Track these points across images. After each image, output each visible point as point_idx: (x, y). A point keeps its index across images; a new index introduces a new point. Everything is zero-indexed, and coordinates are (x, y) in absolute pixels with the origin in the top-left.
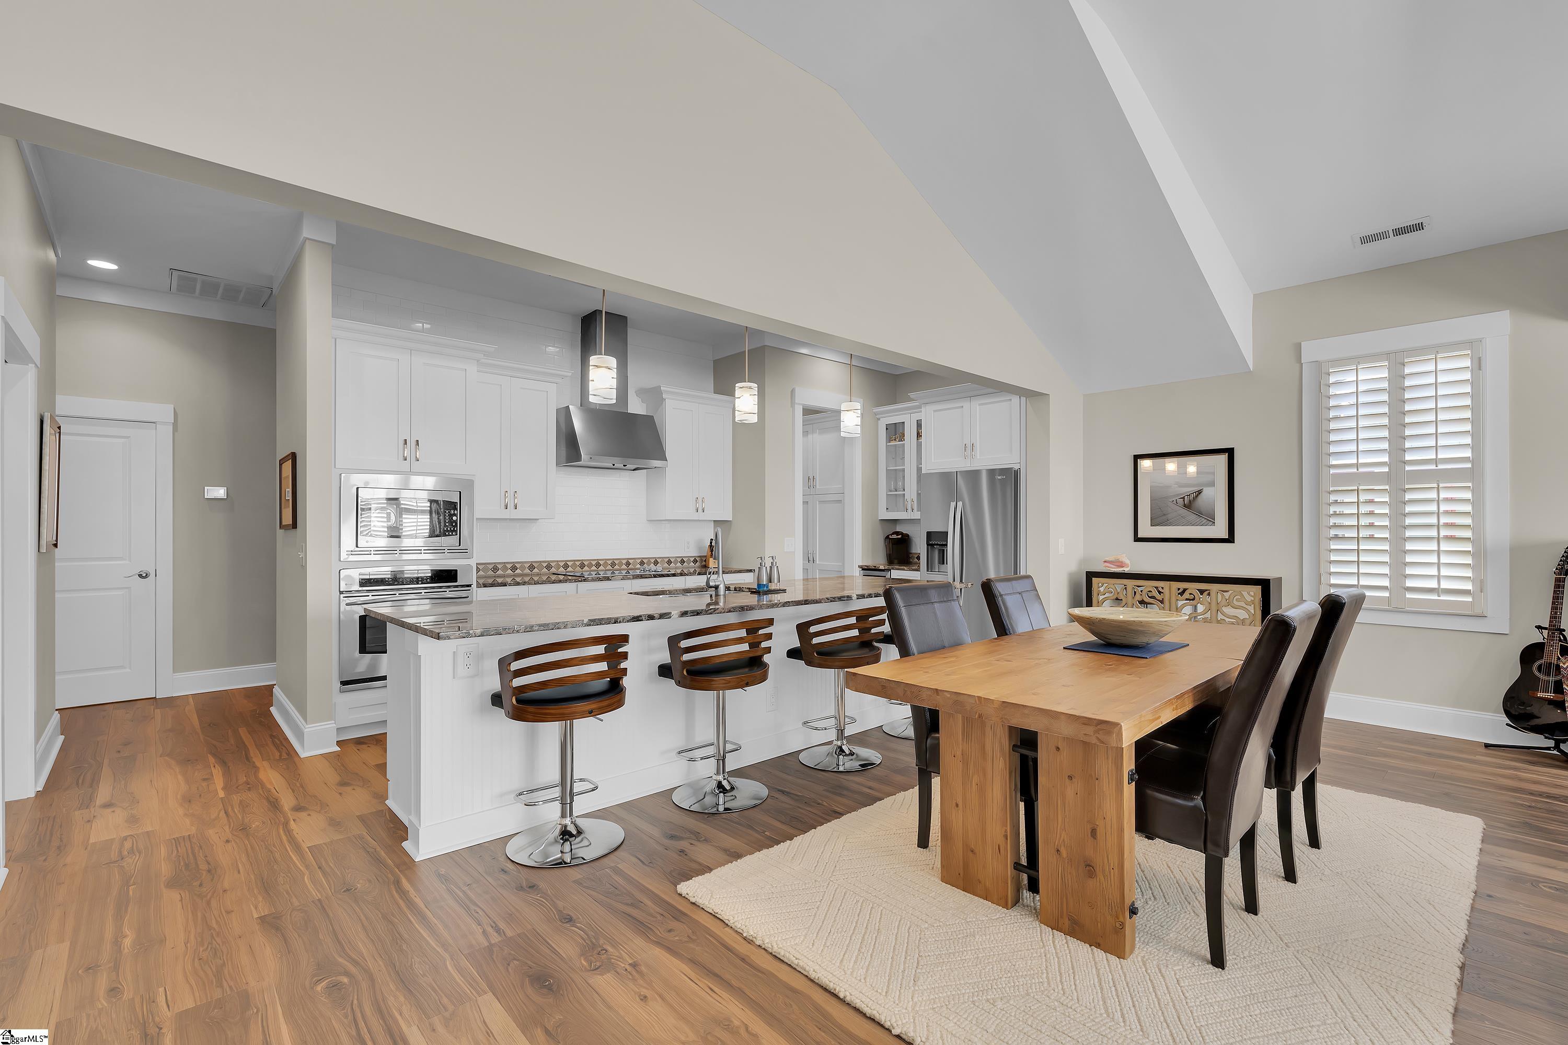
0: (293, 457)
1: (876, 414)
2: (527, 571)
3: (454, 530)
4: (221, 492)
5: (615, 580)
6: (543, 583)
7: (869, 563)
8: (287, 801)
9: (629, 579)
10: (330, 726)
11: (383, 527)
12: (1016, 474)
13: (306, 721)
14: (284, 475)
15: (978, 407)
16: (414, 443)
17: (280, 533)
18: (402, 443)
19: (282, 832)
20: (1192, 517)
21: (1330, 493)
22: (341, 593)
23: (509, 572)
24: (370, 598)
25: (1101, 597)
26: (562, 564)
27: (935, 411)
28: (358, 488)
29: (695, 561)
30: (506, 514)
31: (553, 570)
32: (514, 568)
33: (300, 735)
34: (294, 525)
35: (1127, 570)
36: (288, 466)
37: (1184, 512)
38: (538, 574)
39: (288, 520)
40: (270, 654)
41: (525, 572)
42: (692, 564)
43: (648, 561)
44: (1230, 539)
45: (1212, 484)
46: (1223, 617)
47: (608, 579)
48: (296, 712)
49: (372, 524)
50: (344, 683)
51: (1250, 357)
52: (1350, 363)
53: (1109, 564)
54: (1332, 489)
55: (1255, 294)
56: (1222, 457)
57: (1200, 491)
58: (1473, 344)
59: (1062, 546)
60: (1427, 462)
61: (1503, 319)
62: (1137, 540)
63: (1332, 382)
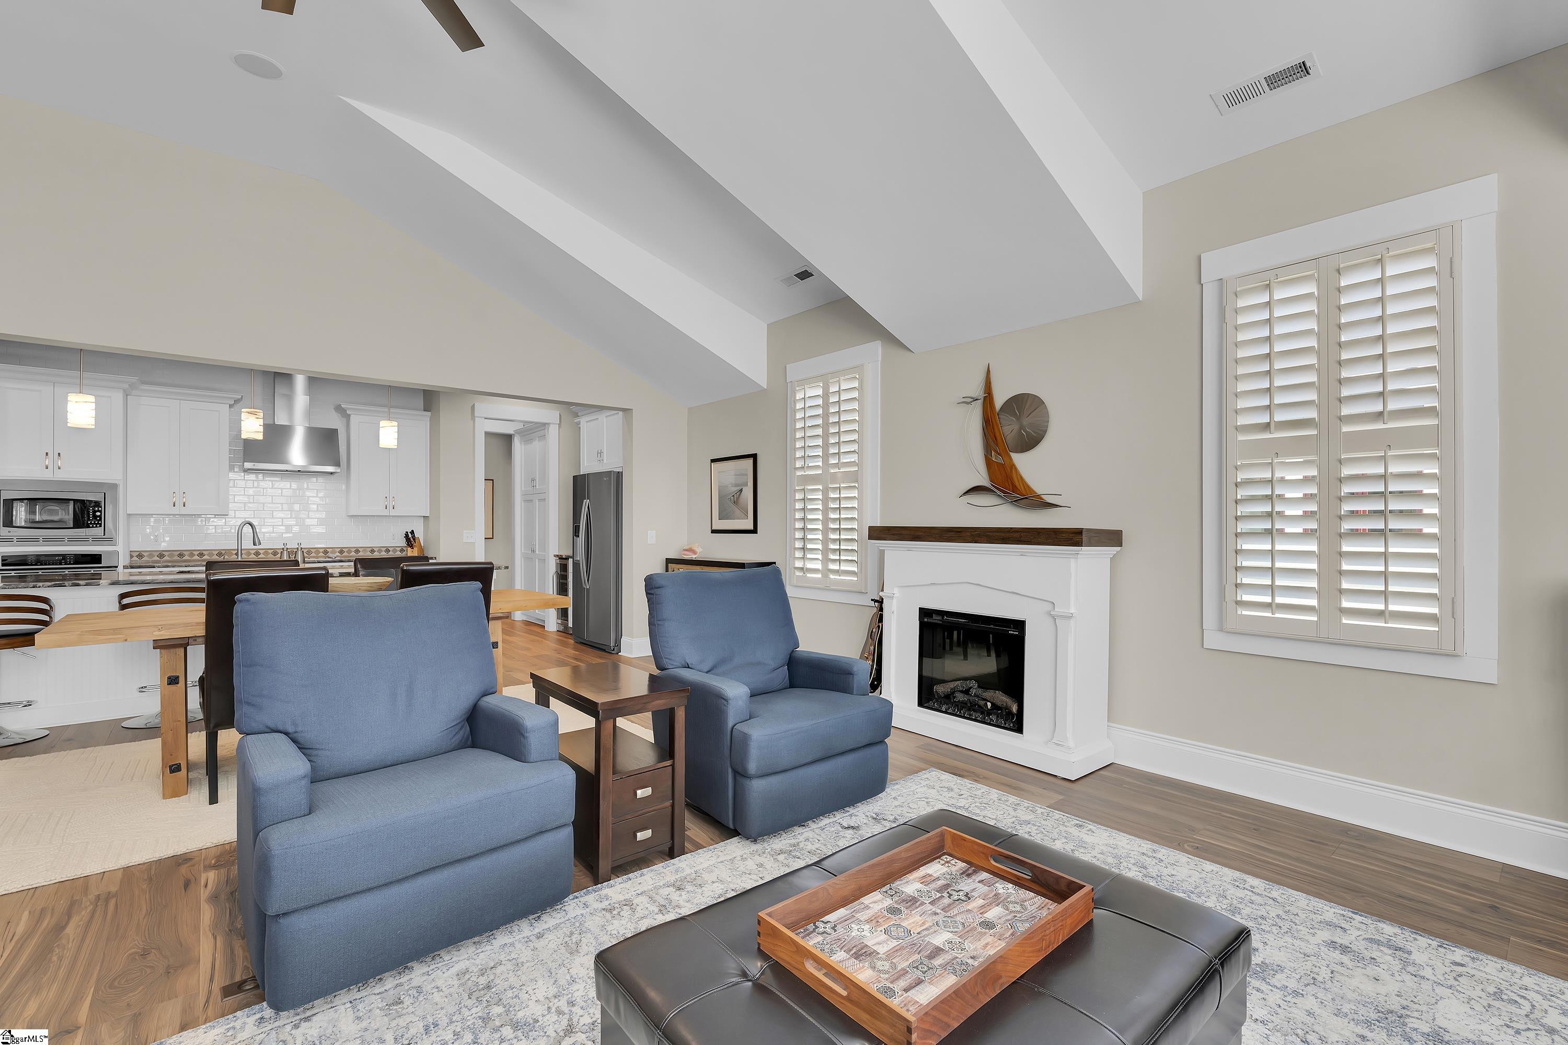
3: (98, 523)
12: (619, 475)
15: (605, 419)
18: (45, 455)
20: (738, 511)
21: (796, 491)
27: (587, 422)
29: (394, 551)
30: (175, 510)
35: (697, 557)
37: (734, 507)
44: (754, 531)
45: (746, 485)
51: (760, 377)
52: (804, 382)
53: (686, 552)
54: (797, 488)
55: (768, 325)
56: (751, 461)
57: (741, 490)
58: (858, 368)
59: (652, 537)
60: (836, 465)
61: (876, 348)
62: (713, 531)
63: (797, 398)
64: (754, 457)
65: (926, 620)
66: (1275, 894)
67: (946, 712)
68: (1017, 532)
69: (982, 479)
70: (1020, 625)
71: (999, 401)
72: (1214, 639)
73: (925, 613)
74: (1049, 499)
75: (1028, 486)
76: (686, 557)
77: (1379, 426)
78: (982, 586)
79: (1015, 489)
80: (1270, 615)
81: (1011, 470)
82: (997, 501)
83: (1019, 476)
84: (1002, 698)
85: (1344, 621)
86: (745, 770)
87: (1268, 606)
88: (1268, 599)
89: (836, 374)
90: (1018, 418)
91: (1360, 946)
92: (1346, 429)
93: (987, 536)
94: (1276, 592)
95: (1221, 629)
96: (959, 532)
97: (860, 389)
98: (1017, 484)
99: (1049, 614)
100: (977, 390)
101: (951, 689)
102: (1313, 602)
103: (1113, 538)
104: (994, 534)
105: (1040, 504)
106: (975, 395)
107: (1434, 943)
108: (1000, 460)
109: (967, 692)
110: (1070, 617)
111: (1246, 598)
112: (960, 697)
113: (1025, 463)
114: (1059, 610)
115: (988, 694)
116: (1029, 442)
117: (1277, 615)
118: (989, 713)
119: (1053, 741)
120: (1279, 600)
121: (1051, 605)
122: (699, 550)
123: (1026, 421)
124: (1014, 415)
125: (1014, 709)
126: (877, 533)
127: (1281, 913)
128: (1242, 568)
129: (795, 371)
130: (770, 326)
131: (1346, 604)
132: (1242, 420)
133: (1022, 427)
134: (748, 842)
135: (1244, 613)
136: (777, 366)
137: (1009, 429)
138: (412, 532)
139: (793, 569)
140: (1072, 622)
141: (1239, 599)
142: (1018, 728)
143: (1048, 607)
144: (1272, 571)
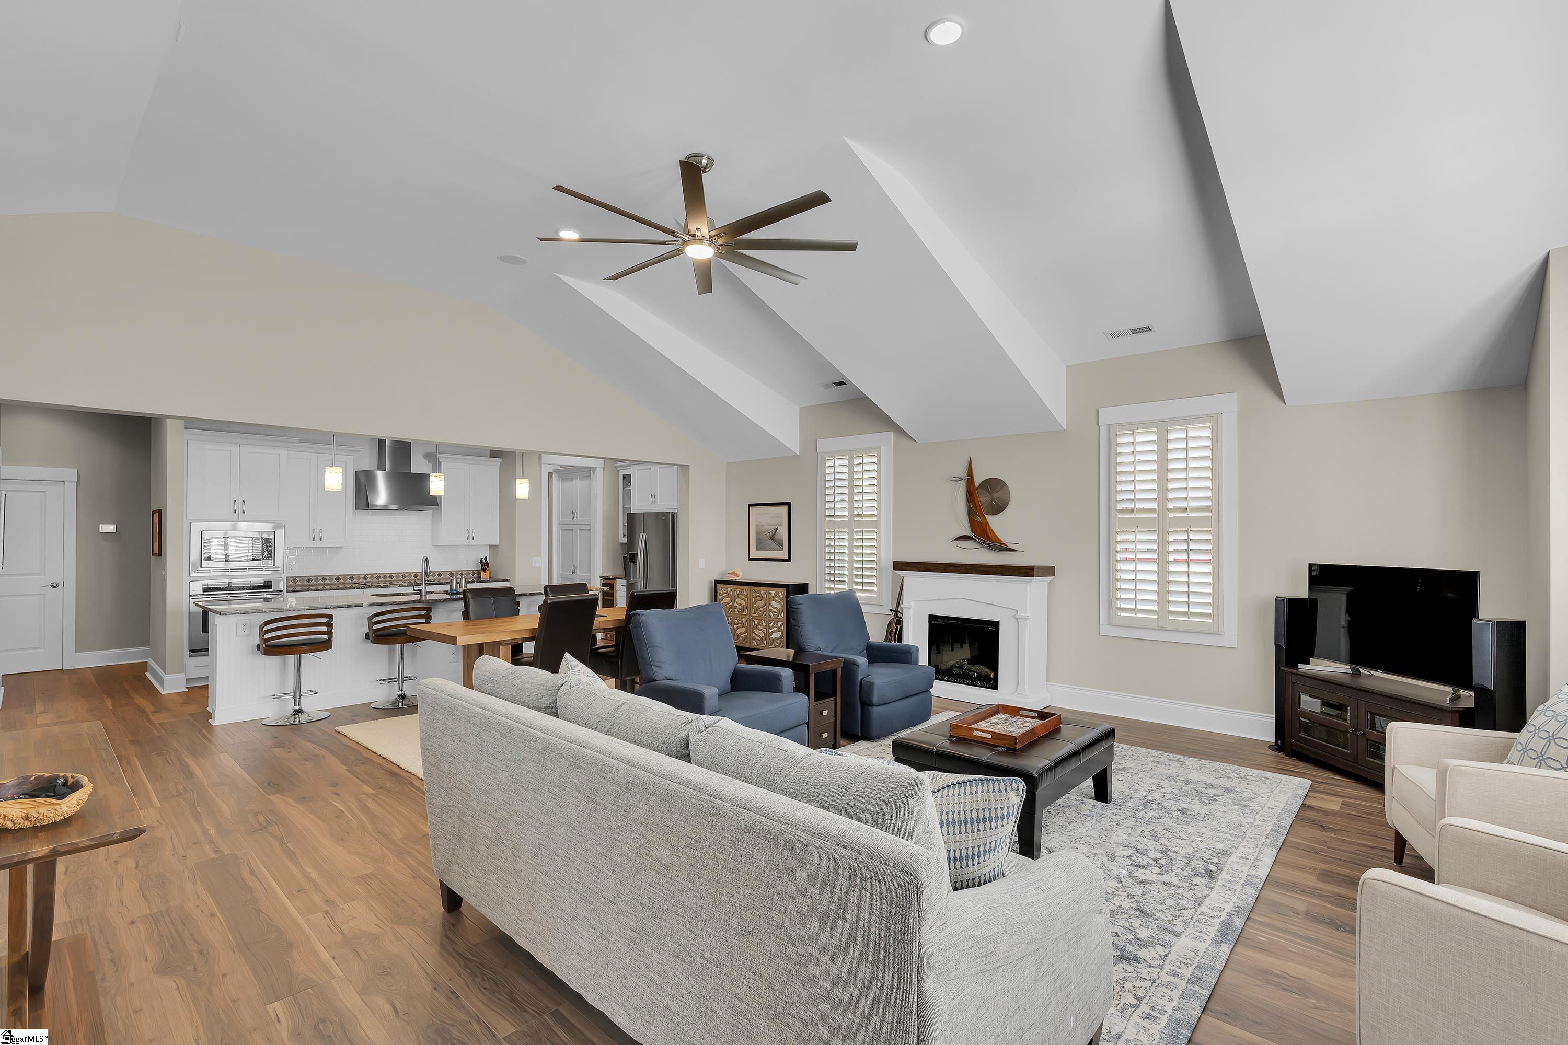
0: (160, 512)
1: (616, 467)
2: (335, 581)
3: (270, 556)
4: (111, 528)
5: (393, 587)
6: (349, 588)
7: (606, 574)
8: (149, 709)
9: (405, 586)
10: (181, 677)
11: (222, 554)
12: (674, 516)
13: (165, 673)
14: (154, 522)
15: (658, 469)
16: (241, 502)
17: (153, 558)
18: (233, 501)
19: (145, 720)
20: (773, 545)
21: (826, 532)
22: (190, 596)
23: (320, 582)
24: (211, 599)
25: (721, 597)
26: (362, 576)
27: (638, 470)
28: (202, 532)
29: (473, 574)
30: (313, 544)
31: (355, 581)
32: (324, 579)
33: (161, 682)
34: (160, 554)
35: (738, 579)
36: (156, 516)
37: (770, 542)
38: (343, 584)
39: (156, 551)
40: (146, 643)
41: (333, 582)
42: (471, 576)
43: (444, 574)
44: (789, 560)
45: (781, 525)
46: (772, 608)
47: (387, 586)
48: (158, 667)
49: (212, 551)
50: (191, 651)
51: (795, 447)
52: (834, 455)
53: (730, 575)
54: (827, 530)
55: (800, 408)
56: (786, 507)
57: (777, 529)
58: (877, 449)
59: (702, 563)
60: (859, 515)
61: (890, 436)
62: (750, 559)
63: (827, 466)
64: (789, 504)
65: (933, 622)
66: (1131, 749)
67: (947, 681)
68: (995, 568)
69: (967, 531)
70: (996, 624)
71: (978, 481)
72: (1106, 630)
73: (932, 618)
74: (1011, 546)
75: (997, 536)
76: (731, 579)
77: (1185, 515)
78: (972, 600)
79: (988, 538)
80: (1134, 615)
81: (986, 526)
82: (976, 545)
83: (992, 532)
84: (984, 669)
85: (1170, 618)
86: (871, 701)
87: (1133, 610)
88: (1133, 606)
89: (862, 452)
90: (990, 493)
91: (1166, 762)
92: (1171, 515)
93: (977, 570)
94: (1137, 603)
95: (1109, 623)
96: (957, 567)
97: (878, 463)
98: (990, 536)
99: (1014, 616)
100: (962, 472)
101: (951, 666)
102: (1155, 608)
103: (1049, 571)
104: (981, 569)
105: (1004, 548)
106: (962, 476)
107: (1196, 759)
108: (979, 519)
109: (960, 667)
110: (1027, 618)
111: (1123, 606)
112: (956, 671)
113: (996, 523)
114: (1020, 614)
115: (975, 668)
116: (998, 508)
117: (1138, 615)
118: (976, 679)
119: (1017, 692)
120: (1139, 607)
121: (1015, 611)
122: (740, 573)
123: (995, 496)
124: (988, 491)
125: (992, 675)
126: (898, 566)
127: (1133, 754)
128: (1120, 589)
129: (824, 445)
130: (802, 410)
131: (1171, 609)
132: (1121, 506)
133: (993, 499)
134: (869, 742)
135: (1122, 614)
136: (810, 441)
137: (983, 499)
138: (486, 558)
139: (824, 588)
140: (1028, 621)
141: (1119, 606)
142: (995, 687)
143: (1014, 613)
144: (1135, 590)
